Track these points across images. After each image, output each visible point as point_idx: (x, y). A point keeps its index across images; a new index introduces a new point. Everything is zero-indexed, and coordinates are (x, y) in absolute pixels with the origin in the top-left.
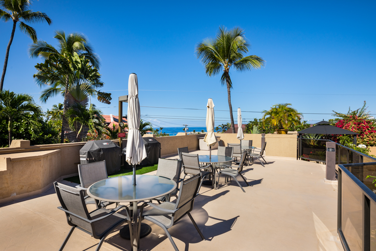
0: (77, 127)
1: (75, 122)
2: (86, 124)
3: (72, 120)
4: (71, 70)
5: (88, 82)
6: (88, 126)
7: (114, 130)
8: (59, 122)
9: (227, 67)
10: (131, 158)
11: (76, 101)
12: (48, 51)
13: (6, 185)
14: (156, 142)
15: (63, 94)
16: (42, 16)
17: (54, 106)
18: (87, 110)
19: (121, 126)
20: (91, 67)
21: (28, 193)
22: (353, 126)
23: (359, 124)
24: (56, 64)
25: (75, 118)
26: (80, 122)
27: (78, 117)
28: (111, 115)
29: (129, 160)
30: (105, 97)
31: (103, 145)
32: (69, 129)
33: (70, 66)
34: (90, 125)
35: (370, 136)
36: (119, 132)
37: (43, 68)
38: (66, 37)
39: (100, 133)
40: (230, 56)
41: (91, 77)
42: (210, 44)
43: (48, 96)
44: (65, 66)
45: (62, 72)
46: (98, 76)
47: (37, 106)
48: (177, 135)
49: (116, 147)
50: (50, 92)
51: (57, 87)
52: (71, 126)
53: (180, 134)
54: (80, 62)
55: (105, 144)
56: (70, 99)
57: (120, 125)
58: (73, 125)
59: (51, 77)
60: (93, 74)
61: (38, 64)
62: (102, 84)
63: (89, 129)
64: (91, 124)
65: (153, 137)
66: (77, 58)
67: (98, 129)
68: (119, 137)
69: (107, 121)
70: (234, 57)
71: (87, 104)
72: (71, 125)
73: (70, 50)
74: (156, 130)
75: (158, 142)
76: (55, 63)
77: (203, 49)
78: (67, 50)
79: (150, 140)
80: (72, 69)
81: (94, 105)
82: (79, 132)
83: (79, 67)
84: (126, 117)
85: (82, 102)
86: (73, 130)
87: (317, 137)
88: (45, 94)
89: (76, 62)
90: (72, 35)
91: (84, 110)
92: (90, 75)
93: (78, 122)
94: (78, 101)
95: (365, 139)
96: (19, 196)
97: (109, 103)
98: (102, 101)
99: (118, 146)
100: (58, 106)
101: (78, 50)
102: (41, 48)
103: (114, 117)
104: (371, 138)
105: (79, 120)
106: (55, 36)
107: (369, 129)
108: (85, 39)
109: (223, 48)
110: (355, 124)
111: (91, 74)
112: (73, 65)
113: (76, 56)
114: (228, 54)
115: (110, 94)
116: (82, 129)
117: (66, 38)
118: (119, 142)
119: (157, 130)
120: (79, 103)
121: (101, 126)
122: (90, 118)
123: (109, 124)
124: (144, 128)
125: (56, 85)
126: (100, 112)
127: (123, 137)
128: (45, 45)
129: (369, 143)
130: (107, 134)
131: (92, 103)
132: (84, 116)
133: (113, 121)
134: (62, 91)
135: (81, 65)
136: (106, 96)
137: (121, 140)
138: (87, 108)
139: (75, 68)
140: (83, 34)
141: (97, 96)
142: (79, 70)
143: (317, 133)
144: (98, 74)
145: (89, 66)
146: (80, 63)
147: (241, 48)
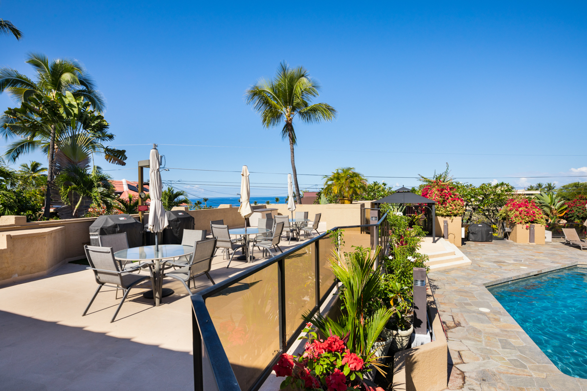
0: (73, 199)
1: (70, 192)
2: (88, 194)
3: (66, 188)
4: (63, 117)
5: (90, 134)
6: (91, 198)
7: (130, 202)
8: (34, 191)
9: (289, 117)
10: (153, 226)
11: (70, 161)
12: (19, 85)
13: (6, 265)
14: (188, 216)
15: (44, 149)
16: (5, 26)
17: (22, 166)
18: (88, 175)
19: (142, 197)
20: (93, 112)
21: (31, 275)
22: (436, 192)
23: (442, 190)
24: (40, 109)
25: (70, 187)
26: (77, 192)
27: (75, 186)
28: (124, 181)
29: (152, 228)
30: (116, 156)
31: (119, 220)
32: (61, 202)
33: (61, 110)
34: (95, 197)
35: (453, 205)
36: (140, 204)
37: (19, 115)
38: (50, 64)
39: (109, 207)
40: (293, 102)
41: (94, 127)
42: (266, 86)
43: (20, 153)
44: (54, 111)
45: (49, 120)
46: (105, 125)
47: (10, 171)
48: (218, 208)
49: (136, 222)
50: (22, 147)
51: (35, 139)
52: (63, 199)
53: (222, 206)
54: (77, 106)
55: (122, 219)
56: (61, 159)
57: (140, 196)
58: (67, 197)
59: (31, 127)
60: (96, 122)
61: (9, 109)
62: (111, 137)
63: (92, 203)
64: (95, 194)
65: (184, 210)
66: (72, 100)
67: (105, 202)
68: (139, 210)
69: (118, 189)
70: (298, 104)
71: (89, 166)
72: (63, 196)
73: (57, 84)
74: (197, 202)
75: (191, 217)
76: (38, 108)
77: (257, 93)
78: (52, 84)
79: (180, 214)
80: (64, 115)
81: (98, 168)
82: (77, 207)
83: (74, 113)
84: (148, 184)
85: (80, 163)
86: (67, 204)
87: (401, 207)
88: (13, 149)
89: (70, 105)
90: (58, 61)
91: (84, 175)
92: (93, 125)
93: (74, 192)
94: (73, 162)
95: (448, 209)
96: (20, 277)
97: (124, 164)
98: (113, 162)
99: (139, 222)
100: (29, 166)
101: (69, 84)
102: (8, 79)
103: (128, 183)
104: (454, 207)
105: (77, 190)
106: (28, 60)
107: (452, 196)
108: (79, 69)
109: (285, 90)
110: (438, 190)
111: (94, 123)
112: (66, 110)
113: (70, 97)
114: (290, 100)
115: (124, 151)
116: (82, 202)
117: (49, 67)
118: (139, 217)
119: (199, 203)
120: (76, 164)
121: (111, 197)
122: (94, 187)
123: (121, 193)
124: (176, 200)
125: (33, 136)
126: (109, 177)
127: (145, 210)
128: (15, 76)
129: (451, 213)
130: (120, 209)
131: (96, 165)
132: (85, 183)
133: (128, 190)
134: (43, 145)
135: (78, 110)
136: (118, 154)
137: (142, 214)
138: (88, 172)
139: (68, 114)
140: (76, 60)
141: (104, 155)
142: (74, 117)
143: (402, 203)
144: (104, 123)
145: (91, 111)
146: (75, 107)
147: (308, 91)
